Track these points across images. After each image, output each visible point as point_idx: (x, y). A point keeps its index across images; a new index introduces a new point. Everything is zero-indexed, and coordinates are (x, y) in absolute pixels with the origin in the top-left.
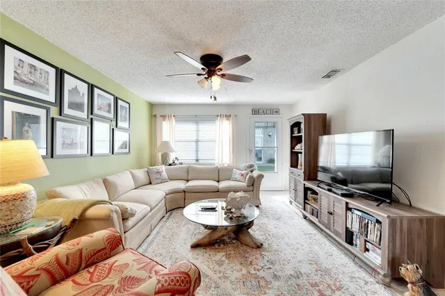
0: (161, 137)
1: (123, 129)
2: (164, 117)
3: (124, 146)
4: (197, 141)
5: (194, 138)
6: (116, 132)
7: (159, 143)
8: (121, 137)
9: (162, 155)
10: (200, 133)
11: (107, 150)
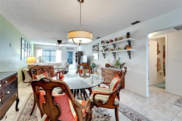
2: (39, 49)
4: (50, 56)
9: (39, 60)
10: (51, 54)
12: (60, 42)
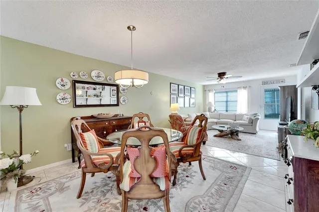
0: (208, 100)
1: (193, 98)
2: (209, 91)
3: (193, 104)
4: (227, 102)
5: (225, 100)
6: (191, 99)
7: (207, 103)
8: (192, 101)
9: (209, 108)
10: (228, 97)
11: (188, 106)
12: (221, 75)
